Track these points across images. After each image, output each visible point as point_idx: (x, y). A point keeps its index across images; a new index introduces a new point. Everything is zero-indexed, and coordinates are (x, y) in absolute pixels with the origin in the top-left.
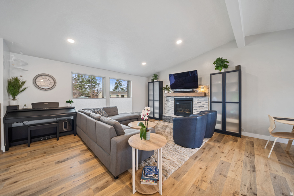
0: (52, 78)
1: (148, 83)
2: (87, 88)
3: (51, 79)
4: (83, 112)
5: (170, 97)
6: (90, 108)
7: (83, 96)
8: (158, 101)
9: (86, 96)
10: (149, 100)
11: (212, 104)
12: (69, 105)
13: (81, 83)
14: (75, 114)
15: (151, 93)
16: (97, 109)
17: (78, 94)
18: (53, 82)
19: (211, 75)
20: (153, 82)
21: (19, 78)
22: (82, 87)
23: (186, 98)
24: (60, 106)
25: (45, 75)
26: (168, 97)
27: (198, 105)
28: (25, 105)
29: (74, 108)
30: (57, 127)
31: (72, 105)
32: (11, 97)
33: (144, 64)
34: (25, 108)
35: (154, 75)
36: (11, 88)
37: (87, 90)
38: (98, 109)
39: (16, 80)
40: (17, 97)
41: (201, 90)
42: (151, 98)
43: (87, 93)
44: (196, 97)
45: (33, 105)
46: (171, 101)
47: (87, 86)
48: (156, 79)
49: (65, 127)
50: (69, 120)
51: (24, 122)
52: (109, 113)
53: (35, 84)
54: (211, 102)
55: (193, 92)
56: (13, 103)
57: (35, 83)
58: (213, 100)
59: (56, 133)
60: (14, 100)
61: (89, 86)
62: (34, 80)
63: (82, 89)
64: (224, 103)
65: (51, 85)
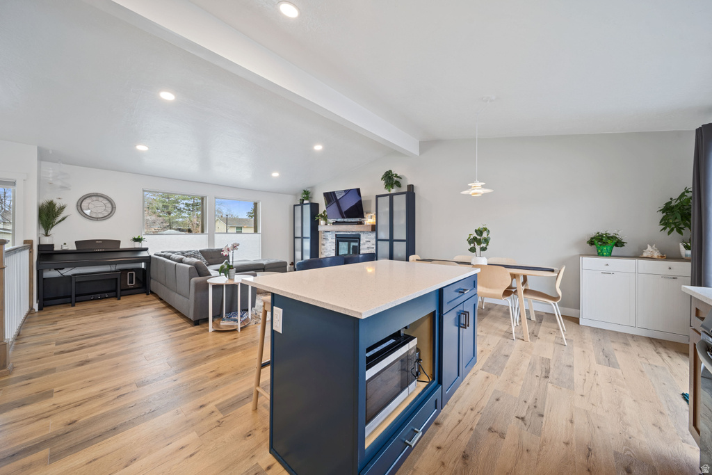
0: (108, 200)
1: (295, 206)
2: (184, 209)
3: (107, 202)
4: (160, 256)
5: (329, 232)
6: (176, 250)
7: (171, 228)
8: (309, 240)
9: (180, 230)
10: (295, 238)
11: (379, 242)
12: (137, 245)
13: (168, 198)
14: (148, 260)
15: (298, 224)
16: (187, 252)
17: (159, 226)
18: (110, 206)
19: (377, 196)
20: (302, 204)
21: (55, 201)
22: (170, 208)
23: (351, 233)
24: (122, 246)
25: (97, 195)
26: (326, 232)
27: (366, 246)
28: (65, 244)
29: (146, 249)
30: (117, 279)
31: (143, 245)
32: (43, 231)
33: (275, 174)
34: (65, 248)
35: (305, 191)
36: (44, 217)
37: (183, 215)
38: (190, 251)
39: (51, 205)
40: (52, 231)
41: (369, 220)
42: (298, 234)
43: (182, 222)
44: (363, 232)
45: (77, 243)
46: (330, 239)
47: (182, 206)
48: (307, 199)
49: (131, 282)
50: (138, 270)
51: (62, 272)
52: (210, 260)
53: (80, 211)
54: (377, 240)
55: (360, 223)
56: (46, 241)
57: (79, 208)
58: (379, 238)
59: (116, 291)
60: (47, 235)
61: (187, 205)
62: (79, 204)
63: (169, 213)
64: (391, 240)
65: (107, 211)
